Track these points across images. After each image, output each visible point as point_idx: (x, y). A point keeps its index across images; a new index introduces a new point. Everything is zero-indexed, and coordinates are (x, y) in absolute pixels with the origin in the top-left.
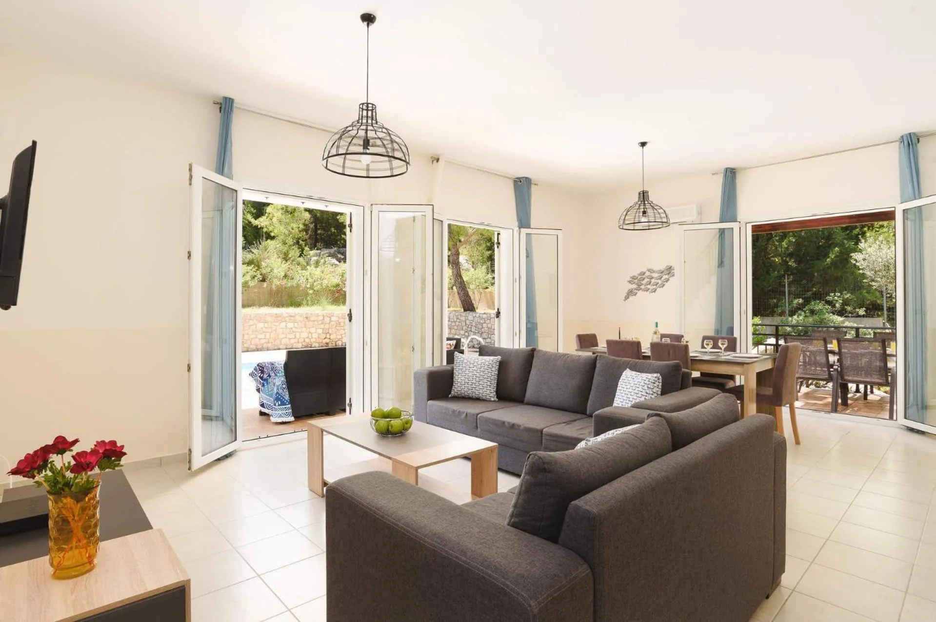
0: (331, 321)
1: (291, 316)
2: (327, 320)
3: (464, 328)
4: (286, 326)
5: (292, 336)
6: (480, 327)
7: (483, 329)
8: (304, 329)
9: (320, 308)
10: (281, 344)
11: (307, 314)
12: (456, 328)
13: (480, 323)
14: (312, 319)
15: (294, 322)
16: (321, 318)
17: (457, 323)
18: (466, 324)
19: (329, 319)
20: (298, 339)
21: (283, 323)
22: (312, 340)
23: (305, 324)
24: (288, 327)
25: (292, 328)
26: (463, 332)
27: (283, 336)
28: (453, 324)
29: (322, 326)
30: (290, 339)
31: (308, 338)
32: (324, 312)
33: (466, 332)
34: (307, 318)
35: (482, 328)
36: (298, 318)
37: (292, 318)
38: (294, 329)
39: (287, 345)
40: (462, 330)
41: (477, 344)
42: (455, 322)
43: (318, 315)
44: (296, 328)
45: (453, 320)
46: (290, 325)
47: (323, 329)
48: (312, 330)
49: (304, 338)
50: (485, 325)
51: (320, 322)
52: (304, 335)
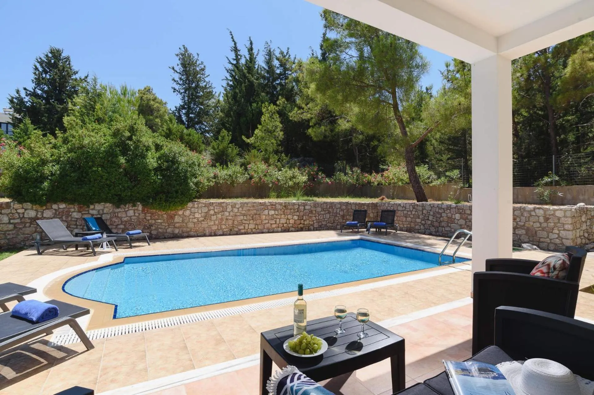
0: (305, 209)
1: (272, 205)
2: (302, 208)
3: (421, 217)
4: (268, 213)
5: (273, 222)
6: (439, 216)
7: (441, 219)
8: (283, 216)
9: (296, 198)
10: (264, 228)
11: (285, 203)
12: (412, 216)
13: (438, 213)
14: (289, 207)
15: (275, 210)
16: (296, 207)
17: (413, 213)
18: (423, 213)
19: (303, 208)
20: (278, 224)
21: (266, 211)
22: (289, 225)
23: (284, 212)
24: (270, 214)
25: (273, 215)
26: (420, 220)
27: (267, 221)
28: (409, 213)
29: (298, 214)
30: (271, 224)
31: (286, 223)
32: (298, 202)
33: (423, 220)
34: (285, 206)
35: (441, 217)
36: (278, 207)
37: (273, 207)
38: (275, 216)
39: (269, 229)
40: (419, 218)
41: (435, 232)
42: (411, 211)
43: (294, 204)
44: (277, 215)
45: (409, 210)
46: (272, 212)
47: (298, 216)
48: (290, 217)
49: (283, 224)
50: (443, 215)
51: (296, 210)
52: (283, 221)
